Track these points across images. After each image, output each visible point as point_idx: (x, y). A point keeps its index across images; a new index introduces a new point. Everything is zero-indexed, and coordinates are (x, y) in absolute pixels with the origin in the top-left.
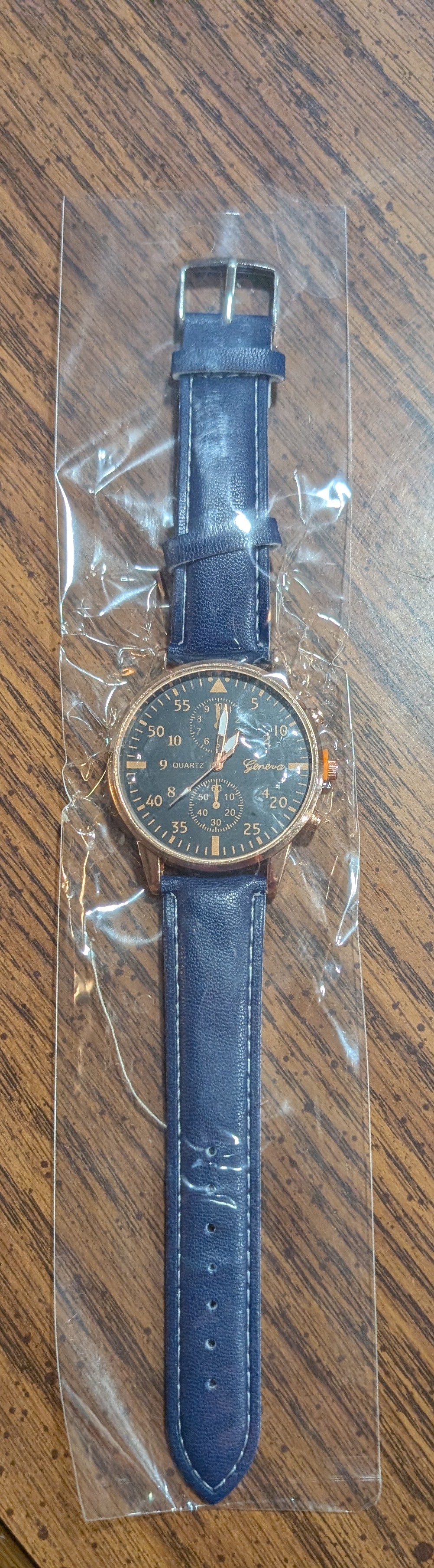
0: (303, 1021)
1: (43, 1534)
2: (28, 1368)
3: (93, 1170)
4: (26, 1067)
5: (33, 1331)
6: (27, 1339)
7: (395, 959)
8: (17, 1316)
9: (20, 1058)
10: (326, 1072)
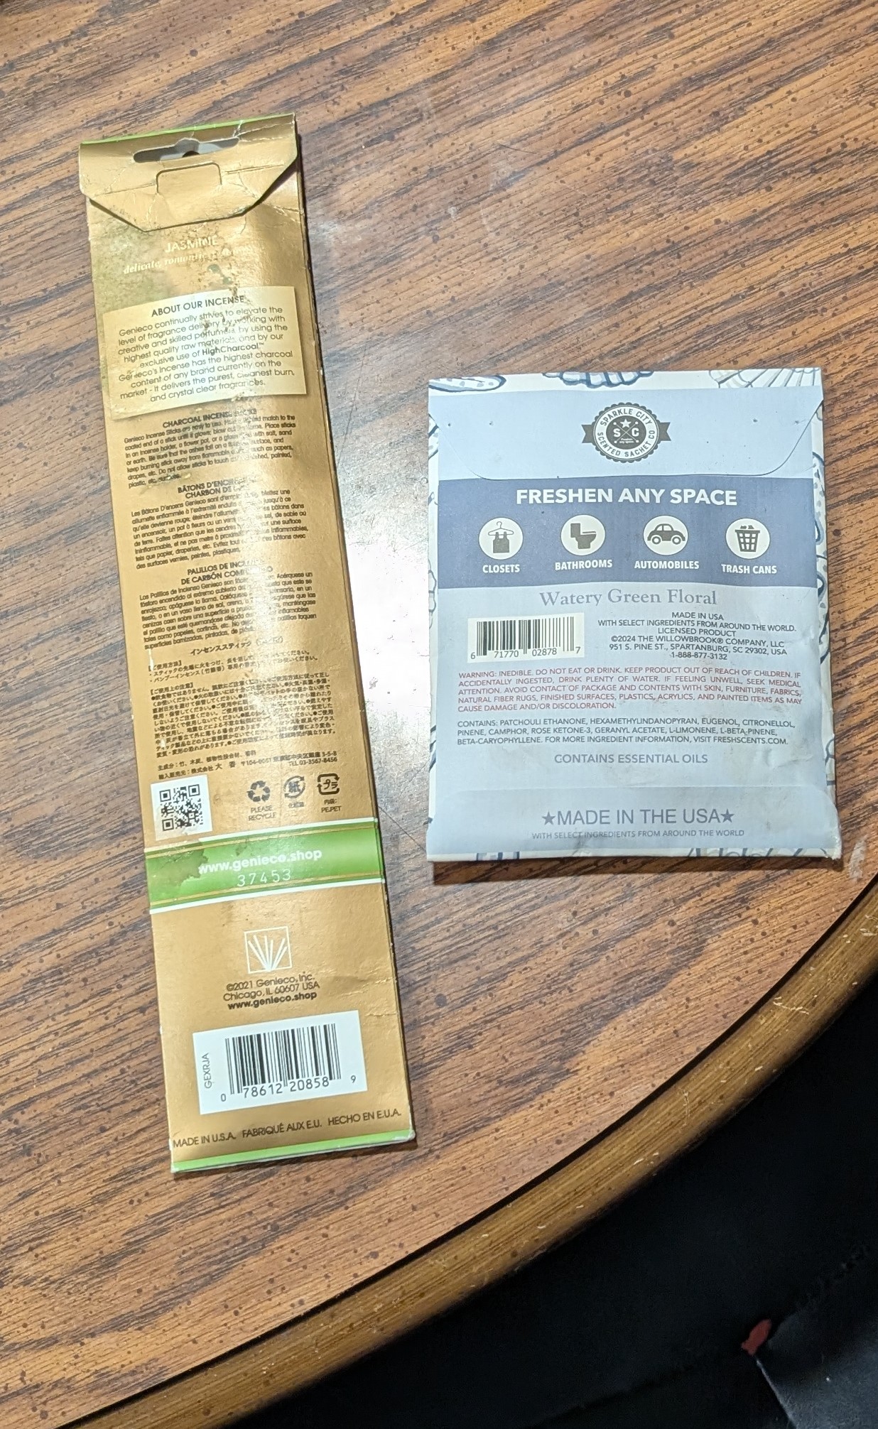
0: (85, 1001)
1: (375, 1255)
2: (264, 1242)
3: (144, 1169)
4: (62, 1202)
5: (242, 1234)
6: (245, 1239)
7: (61, 930)
8: (227, 1242)
9: (55, 1205)
10: (124, 993)
